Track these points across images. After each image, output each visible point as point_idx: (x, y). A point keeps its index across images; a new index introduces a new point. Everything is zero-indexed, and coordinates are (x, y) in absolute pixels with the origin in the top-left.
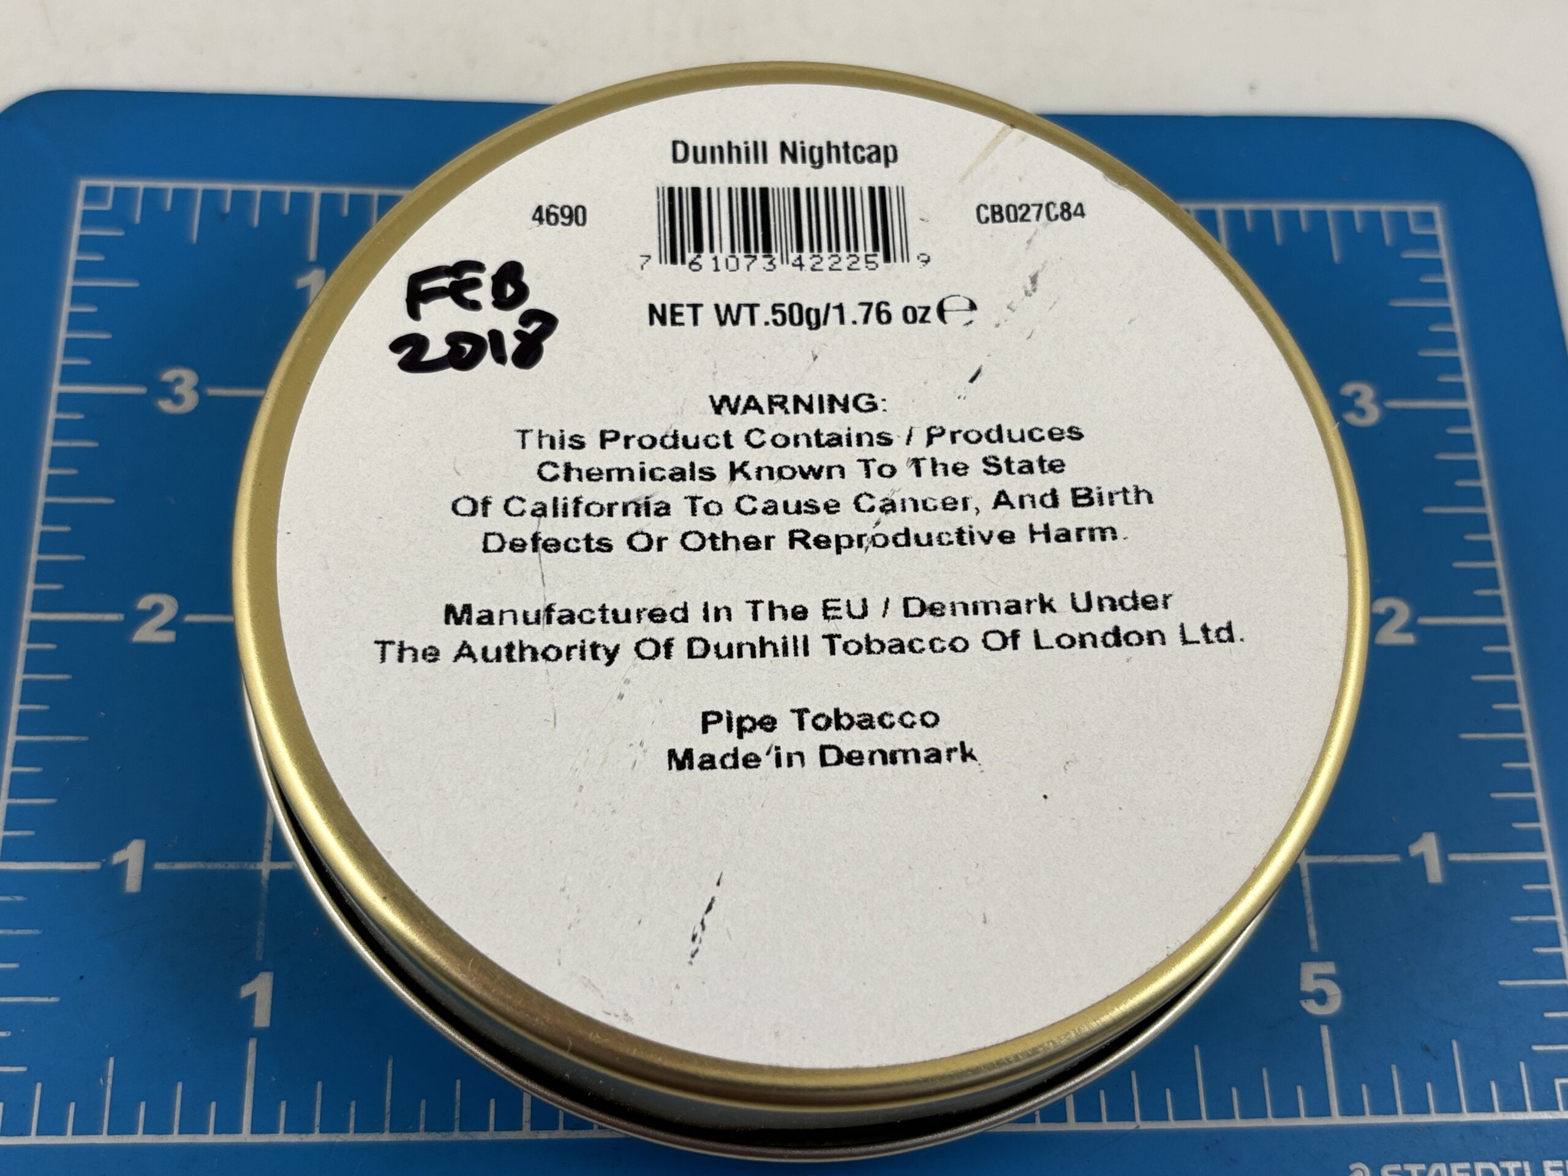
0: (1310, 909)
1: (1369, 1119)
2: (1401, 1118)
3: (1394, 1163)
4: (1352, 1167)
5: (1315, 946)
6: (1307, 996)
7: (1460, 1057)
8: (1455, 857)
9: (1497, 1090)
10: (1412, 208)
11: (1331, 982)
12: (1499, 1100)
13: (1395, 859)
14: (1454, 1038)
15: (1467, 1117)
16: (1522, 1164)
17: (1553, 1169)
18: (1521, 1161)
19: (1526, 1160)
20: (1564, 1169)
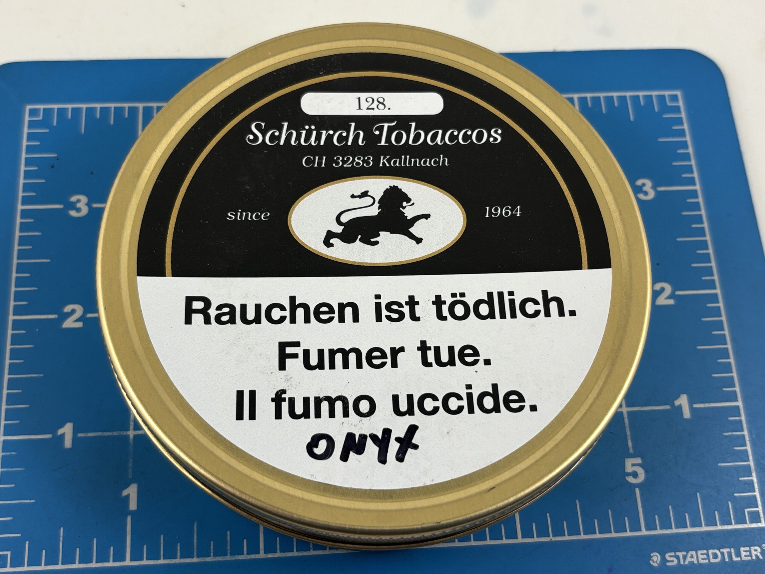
0: (628, 433)
1: (659, 532)
2: (674, 531)
3: (671, 552)
4: (652, 555)
5: (631, 451)
6: (629, 474)
7: (701, 501)
8: (696, 406)
9: (718, 515)
10: (667, 93)
11: (640, 467)
12: (719, 520)
13: (668, 407)
14: (698, 492)
15: (704, 529)
16: (730, 550)
17: (745, 551)
18: (730, 548)
19: (732, 548)
20: (750, 551)
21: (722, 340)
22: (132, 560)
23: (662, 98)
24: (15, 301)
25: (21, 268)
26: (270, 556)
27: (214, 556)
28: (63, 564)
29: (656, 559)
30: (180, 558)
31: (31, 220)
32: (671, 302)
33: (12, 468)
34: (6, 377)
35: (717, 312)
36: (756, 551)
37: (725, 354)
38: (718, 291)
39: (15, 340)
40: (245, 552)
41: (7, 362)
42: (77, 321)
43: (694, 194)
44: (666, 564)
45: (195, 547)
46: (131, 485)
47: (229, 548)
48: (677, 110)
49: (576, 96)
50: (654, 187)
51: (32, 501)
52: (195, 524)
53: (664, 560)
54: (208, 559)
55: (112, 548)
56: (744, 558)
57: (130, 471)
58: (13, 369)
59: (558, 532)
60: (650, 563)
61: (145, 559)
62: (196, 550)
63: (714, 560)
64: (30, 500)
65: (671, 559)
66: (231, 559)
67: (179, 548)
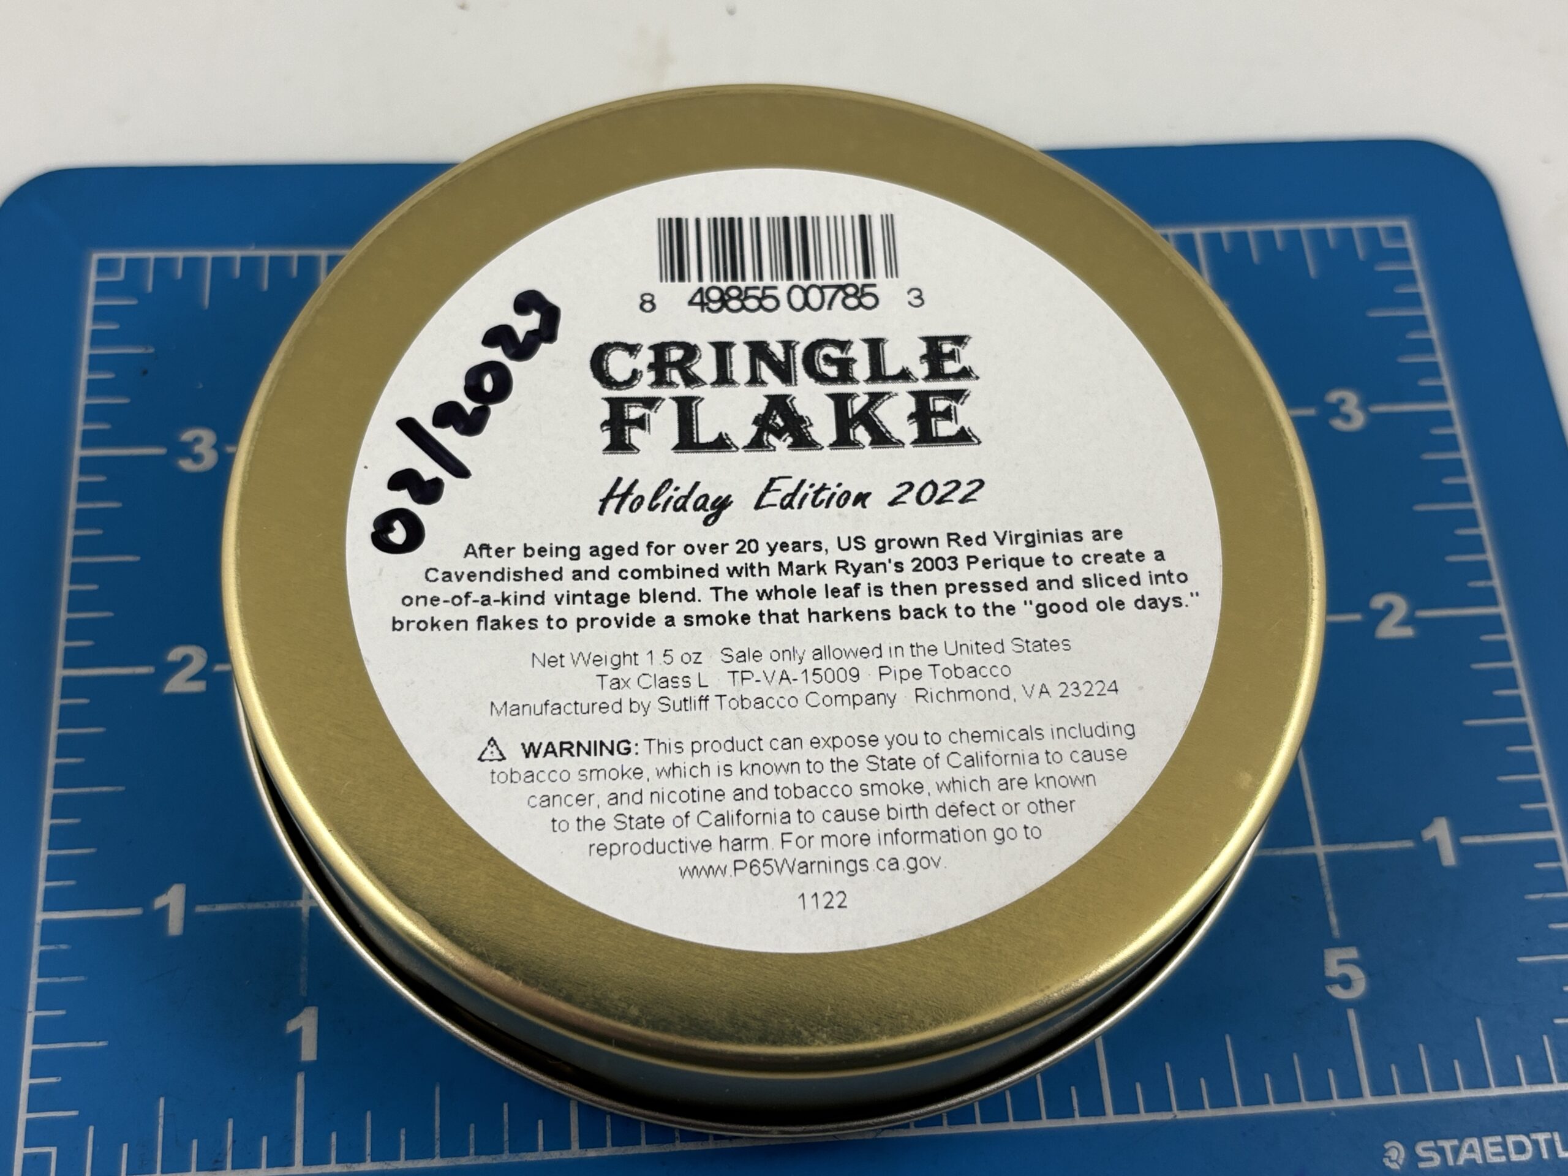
0: (1329, 897)
1: (1400, 1098)
2: (1432, 1096)
3: (1427, 1140)
4: (1387, 1146)
5: (1336, 933)
6: (1332, 981)
7: (1486, 1035)
8: (1467, 840)
9: (1522, 1063)
10: (1381, 224)
11: (1355, 967)
12: (1526, 1075)
13: (1408, 844)
14: (1477, 1016)
15: (1495, 1092)
16: (1552, 1135)
18: (1551, 1131)
19: (1555, 1131)
21: (1515, 707)
22: (306, 1163)
23: (1371, 234)
24: (68, 638)
25: (79, 573)
26: (592, 1153)
27: (475, 1154)
28: (164, 1171)
29: (1395, 1154)
30: (406, 1159)
31: (101, 479)
32: (1408, 632)
33: (60, 977)
34: (49, 792)
35: (1502, 651)
37: (1521, 735)
38: (1502, 609)
39: (68, 717)
40: (541, 1147)
41: (52, 761)
42: (194, 678)
43: (1445, 418)
44: (1417, 1165)
45: (437, 1136)
46: (305, 1010)
47: (506, 1137)
48: (1403, 255)
49: (1198, 231)
50: (1364, 405)
51: (101, 1044)
52: (437, 1090)
53: (1413, 1158)
54: (464, 1161)
55: (265, 1139)
57: (303, 980)
58: (62, 777)
59: (1190, 1101)
60: (1384, 1164)
61: (333, 1161)
62: (438, 1142)
63: (1519, 1156)
64: (98, 1042)
65: (1428, 1155)
66: (511, 1160)
67: (403, 1138)
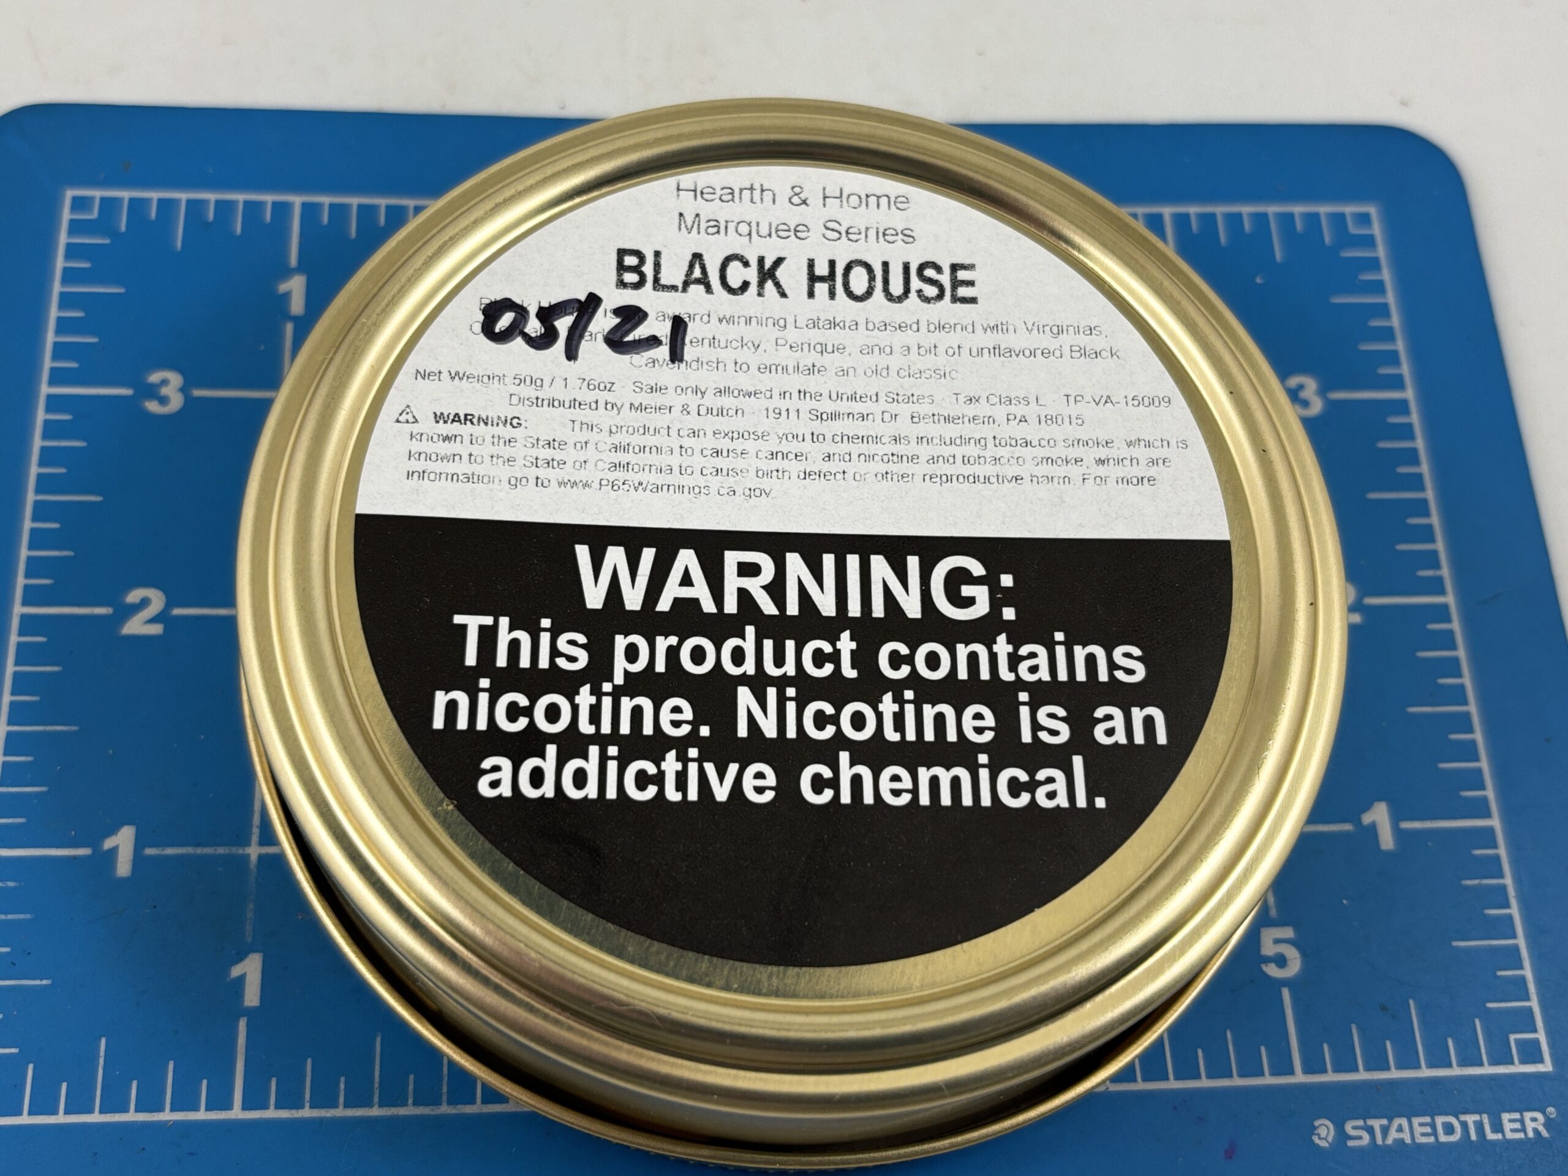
1: (1331, 1077)
2: (1362, 1075)
3: (1357, 1118)
4: (1317, 1123)
5: (1273, 913)
6: (1268, 960)
7: (1417, 1015)
8: (1406, 825)
9: (1454, 1046)
10: (1349, 209)
11: (1290, 946)
12: (1456, 1056)
13: (1347, 827)
14: (1410, 997)
15: (1425, 1073)
16: (1481, 1117)
17: (1511, 1121)
18: (1480, 1113)
19: (1484, 1113)
20: (1522, 1121)
21: (1458, 695)
22: (245, 1107)
23: (1338, 219)
24: (27, 576)
25: (41, 511)
27: (414, 1105)
28: (102, 1111)
29: (1325, 1132)
30: (345, 1107)
31: (67, 417)
33: (6, 914)
34: (3, 729)
35: (1447, 640)
36: (1534, 1122)
37: (1464, 723)
38: (1450, 599)
39: (24, 654)
40: (479, 1100)
41: (6, 698)
42: (152, 621)
43: (1402, 407)
44: (1346, 1144)
45: (377, 1085)
46: (250, 956)
47: (445, 1089)
48: (1369, 242)
49: (1167, 211)
50: (1322, 391)
51: (45, 982)
52: (379, 1039)
53: (1342, 1136)
54: (402, 1111)
55: (205, 1082)
56: (1510, 1135)
57: (249, 928)
58: (17, 714)
60: (1313, 1141)
61: (272, 1107)
62: (378, 1091)
63: (1447, 1136)
64: (41, 980)
65: (1357, 1133)
66: (448, 1112)
67: (342, 1086)
